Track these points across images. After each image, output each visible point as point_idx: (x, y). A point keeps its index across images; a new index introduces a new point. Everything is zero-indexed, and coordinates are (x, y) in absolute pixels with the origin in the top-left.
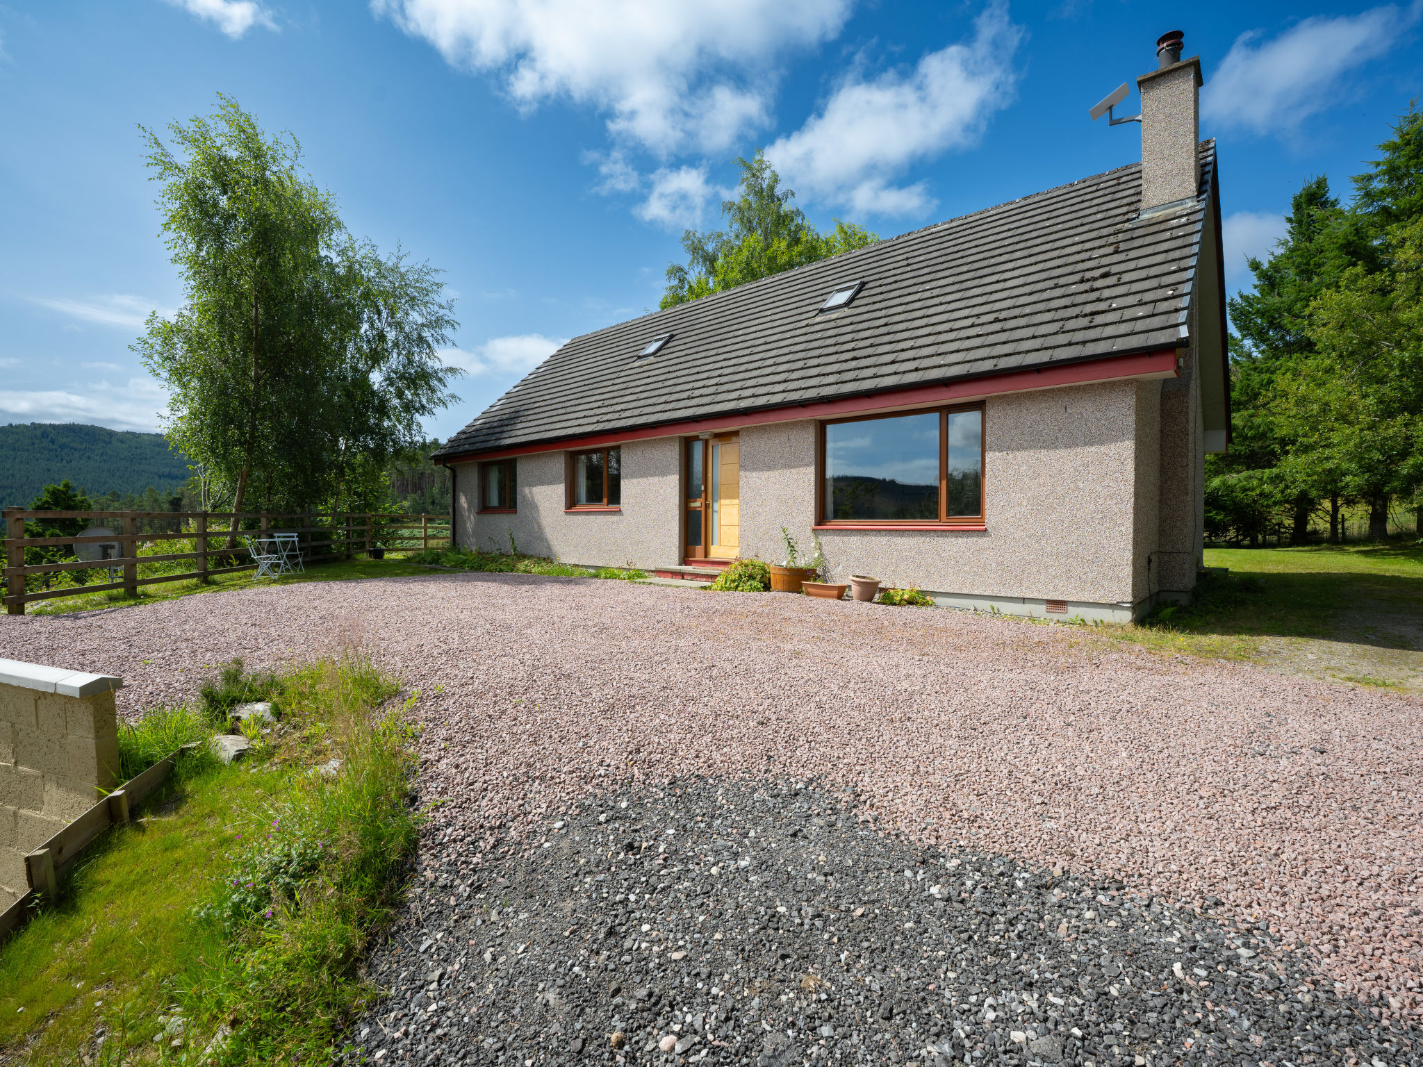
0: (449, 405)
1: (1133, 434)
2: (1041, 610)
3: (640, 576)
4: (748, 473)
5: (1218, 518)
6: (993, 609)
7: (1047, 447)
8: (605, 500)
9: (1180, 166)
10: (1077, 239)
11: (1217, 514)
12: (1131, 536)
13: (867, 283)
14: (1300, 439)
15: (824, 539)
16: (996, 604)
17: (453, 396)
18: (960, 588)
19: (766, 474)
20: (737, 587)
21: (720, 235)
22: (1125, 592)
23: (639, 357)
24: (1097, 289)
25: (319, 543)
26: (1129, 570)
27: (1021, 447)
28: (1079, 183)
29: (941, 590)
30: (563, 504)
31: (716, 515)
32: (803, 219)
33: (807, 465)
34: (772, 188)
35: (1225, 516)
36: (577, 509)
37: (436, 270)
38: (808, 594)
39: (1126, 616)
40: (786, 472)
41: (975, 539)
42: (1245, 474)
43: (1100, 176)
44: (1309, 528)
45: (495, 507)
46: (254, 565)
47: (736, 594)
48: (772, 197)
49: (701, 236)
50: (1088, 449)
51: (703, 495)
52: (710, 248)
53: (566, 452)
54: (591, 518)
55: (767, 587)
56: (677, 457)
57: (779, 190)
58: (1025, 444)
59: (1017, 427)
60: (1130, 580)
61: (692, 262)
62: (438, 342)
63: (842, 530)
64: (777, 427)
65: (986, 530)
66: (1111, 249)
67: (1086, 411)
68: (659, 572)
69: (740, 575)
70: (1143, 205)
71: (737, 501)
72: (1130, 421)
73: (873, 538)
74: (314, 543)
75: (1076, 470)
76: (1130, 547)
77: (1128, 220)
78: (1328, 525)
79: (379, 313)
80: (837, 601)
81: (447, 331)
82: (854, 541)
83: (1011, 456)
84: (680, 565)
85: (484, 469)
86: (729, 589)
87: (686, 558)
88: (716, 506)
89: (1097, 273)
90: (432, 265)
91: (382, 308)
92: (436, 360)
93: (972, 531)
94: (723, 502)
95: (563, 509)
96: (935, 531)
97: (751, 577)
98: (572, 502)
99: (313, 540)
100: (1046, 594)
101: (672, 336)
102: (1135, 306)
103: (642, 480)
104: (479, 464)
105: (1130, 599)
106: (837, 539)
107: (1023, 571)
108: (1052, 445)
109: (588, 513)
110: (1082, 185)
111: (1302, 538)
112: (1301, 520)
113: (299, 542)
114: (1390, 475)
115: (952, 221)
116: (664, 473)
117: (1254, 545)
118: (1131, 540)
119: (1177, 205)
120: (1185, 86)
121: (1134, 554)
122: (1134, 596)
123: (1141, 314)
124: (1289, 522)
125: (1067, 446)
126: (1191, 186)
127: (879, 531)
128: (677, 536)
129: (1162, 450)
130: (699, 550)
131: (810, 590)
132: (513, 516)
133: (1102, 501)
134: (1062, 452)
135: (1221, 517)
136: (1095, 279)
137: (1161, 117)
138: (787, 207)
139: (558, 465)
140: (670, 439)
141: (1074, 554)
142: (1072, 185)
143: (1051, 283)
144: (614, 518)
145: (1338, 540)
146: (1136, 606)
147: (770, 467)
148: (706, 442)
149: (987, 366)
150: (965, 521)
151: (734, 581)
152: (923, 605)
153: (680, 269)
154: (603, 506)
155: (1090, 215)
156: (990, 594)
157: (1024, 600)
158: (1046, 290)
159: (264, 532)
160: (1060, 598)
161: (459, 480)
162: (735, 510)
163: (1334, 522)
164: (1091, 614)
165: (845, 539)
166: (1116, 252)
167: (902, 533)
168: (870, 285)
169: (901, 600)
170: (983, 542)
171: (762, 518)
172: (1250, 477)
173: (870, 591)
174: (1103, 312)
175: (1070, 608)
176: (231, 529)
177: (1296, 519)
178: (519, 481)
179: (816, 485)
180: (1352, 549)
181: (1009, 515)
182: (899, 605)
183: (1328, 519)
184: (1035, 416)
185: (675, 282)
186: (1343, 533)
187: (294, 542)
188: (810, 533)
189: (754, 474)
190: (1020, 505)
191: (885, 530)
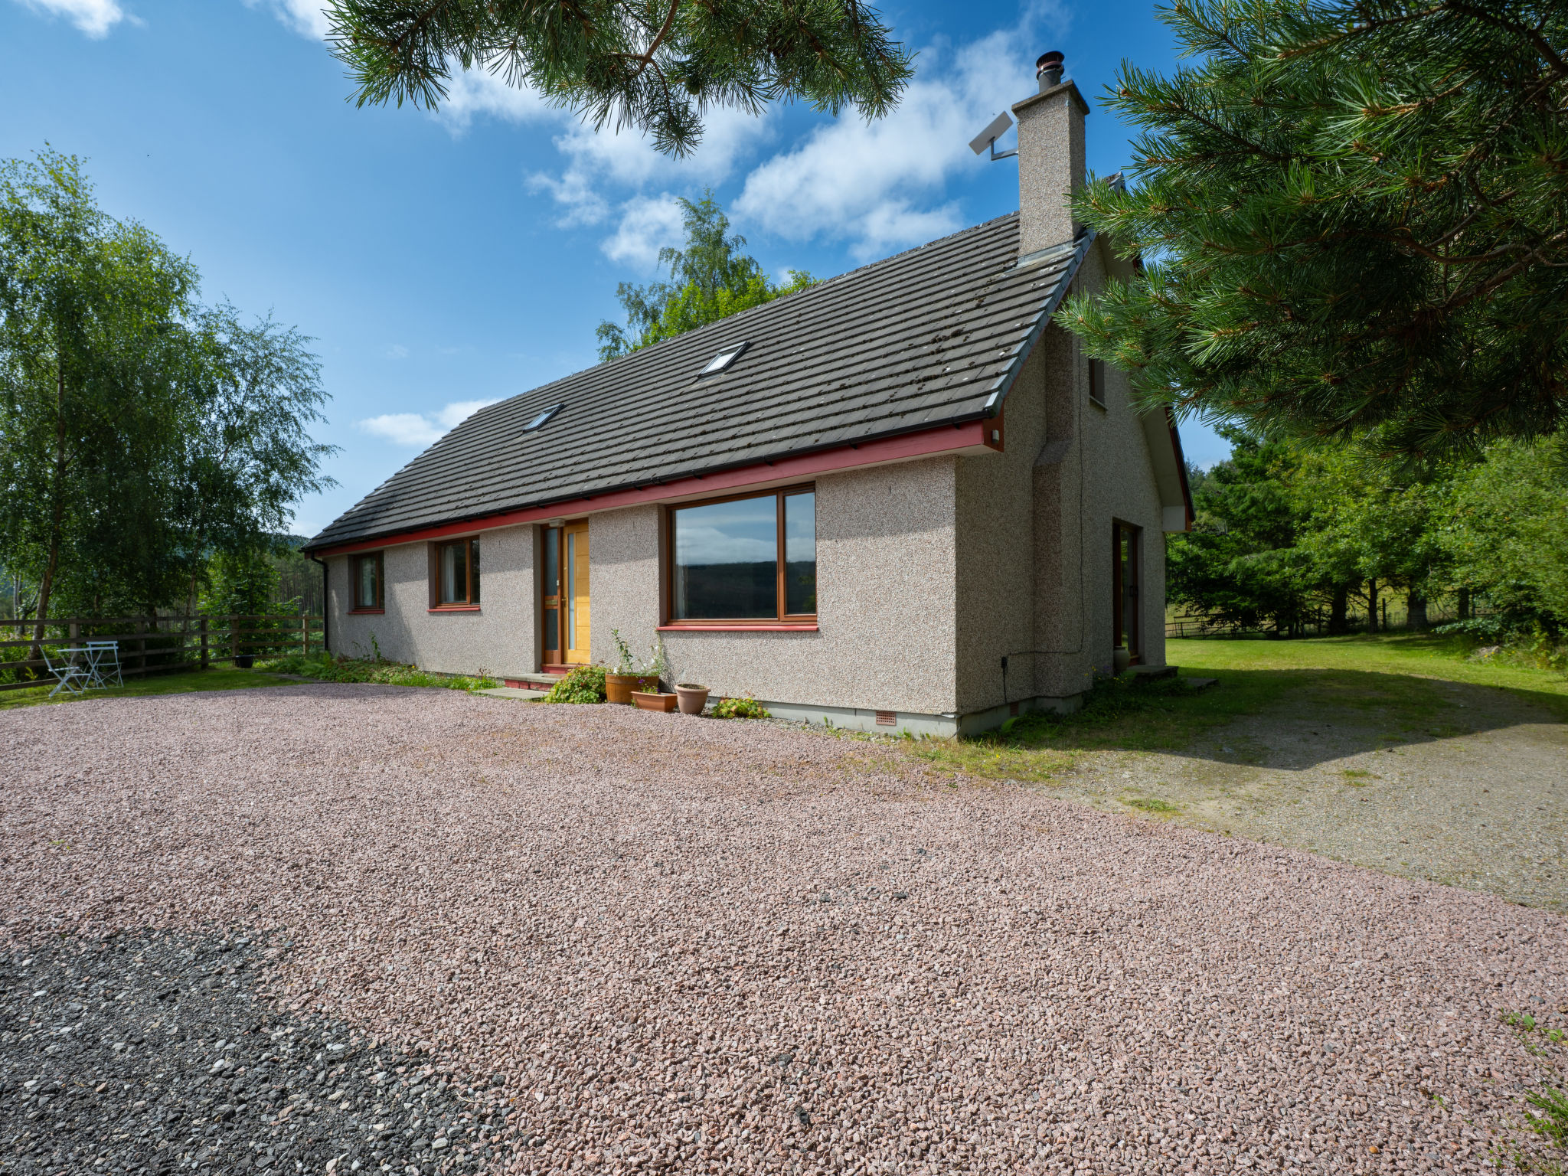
0: (324, 489)
1: (952, 519)
2: (870, 723)
3: (487, 686)
4: (597, 567)
5: (1243, 605)
6: (827, 721)
7: (873, 534)
8: (468, 598)
9: (1057, 206)
10: (953, 291)
11: (1244, 601)
12: (954, 636)
13: (753, 344)
14: (1314, 514)
15: (670, 642)
16: (830, 716)
17: (329, 480)
18: (795, 698)
19: (613, 568)
20: (568, 698)
21: (663, 287)
22: (946, 700)
23: (525, 432)
24: (943, 350)
25: (158, 651)
26: (951, 676)
27: (849, 535)
28: (984, 225)
29: (777, 700)
30: (427, 602)
31: (572, 614)
32: (758, 268)
33: (651, 556)
34: (720, 233)
35: (1251, 603)
36: (443, 608)
37: (305, 338)
38: (638, 706)
39: (949, 729)
40: (633, 565)
41: (808, 640)
42: (1264, 554)
43: (1005, 217)
44: (1349, 614)
45: (368, 607)
46: (52, 679)
47: (565, 705)
48: (718, 242)
49: (638, 289)
50: (912, 536)
51: (559, 592)
52: (650, 301)
53: (430, 543)
54: (453, 618)
55: (602, 698)
56: (531, 548)
57: (728, 235)
58: (853, 531)
59: (845, 512)
60: (953, 688)
61: (631, 320)
62: (306, 417)
63: (684, 631)
64: (624, 512)
65: (818, 630)
66: (973, 304)
67: (909, 490)
68: (510, 682)
69: (573, 685)
70: (1022, 252)
71: (588, 599)
72: (950, 504)
73: (714, 640)
74: (149, 652)
75: (901, 560)
76: (953, 649)
77: (1005, 269)
78: (1366, 612)
79: (236, 385)
80: (663, 714)
81: (316, 405)
82: (697, 643)
83: (840, 545)
84: (537, 672)
85: (356, 562)
86: (558, 700)
87: (542, 665)
88: (572, 606)
89: (948, 332)
90: (301, 331)
91: (238, 378)
92: (307, 439)
93: (806, 631)
94: (579, 599)
95: (427, 608)
96: (771, 631)
97: (586, 687)
98: (437, 600)
99: (147, 648)
100: (876, 704)
101: (562, 407)
102: (966, 369)
103: (500, 575)
104: (350, 557)
105: (954, 709)
106: (681, 641)
107: (854, 678)
108: (876, 532)
109: (450, 613)
110: (986, 229)
111: (1340, 627)
112: (1340, 606)
113: (118, 651)
114: (1405, 554)
115: (857, 271)
116: (519, 567)
117: (1293, 636)
118: (954, 641)
119: (1054, 252)
120: (1060, 115)
121: (957, 657)
122: (959, 704)
123: (966, 379)
124: (1327, 608)
125: (892, 533)
126: (1068, 230)
127: (719, 631)
128: (532, 640)
129: (1034, 534)
130: (556, 654)
131: (640, 701)
132: (381, 616)
133: (926, 596)
134: (887, 540)
135: (1246, 604)
136: (946, 338)
137: (1037, 149)
138: (736, 256)
139: (420, 558)
140: (525, 527)
141: (901, 657)
142: (977, 228)
143: (906, 344)
144: (474, 619)
145: (1374, 629)
146: (960, 718)
147: (618, 560)
148: (561, 530)
149: (808, 442)
150: (799, 619)
151: (565, 691)
152: (754, 716)
153: (613, 327)
154: (466, 606)
155: (977, 263)
156: (823, 704)
157: (856, 711)
158: (900, 351)
159: (73, 640)
160: (888, 709)
161: (331, 575)
162: (588, 609)
163: (1373, 609)
164: (918, 727)
165: (688, 641)
166: (978, 307)
167: (740, 633)
168: (755, 347)
169: (729, 712)
170: (816, 644)
171: (611, 618)
172: (1271, 558)
173: (698, 702)
174: (936, 377)
175: (899, 720)
176: (33, 638)
177: (1334, 604)
178: (386, 576)
179: (660, 579)
180: (1386, 639)
181: (839, 612)
182: (726, 717)
183: (1367, 604)
184: (862, 498)
185: (607, 342)
186: (1384, 620)
187: (112, 652)
188: (655, 635)
189: (603, 567)
190: (849, 601)
191: (725, 631)
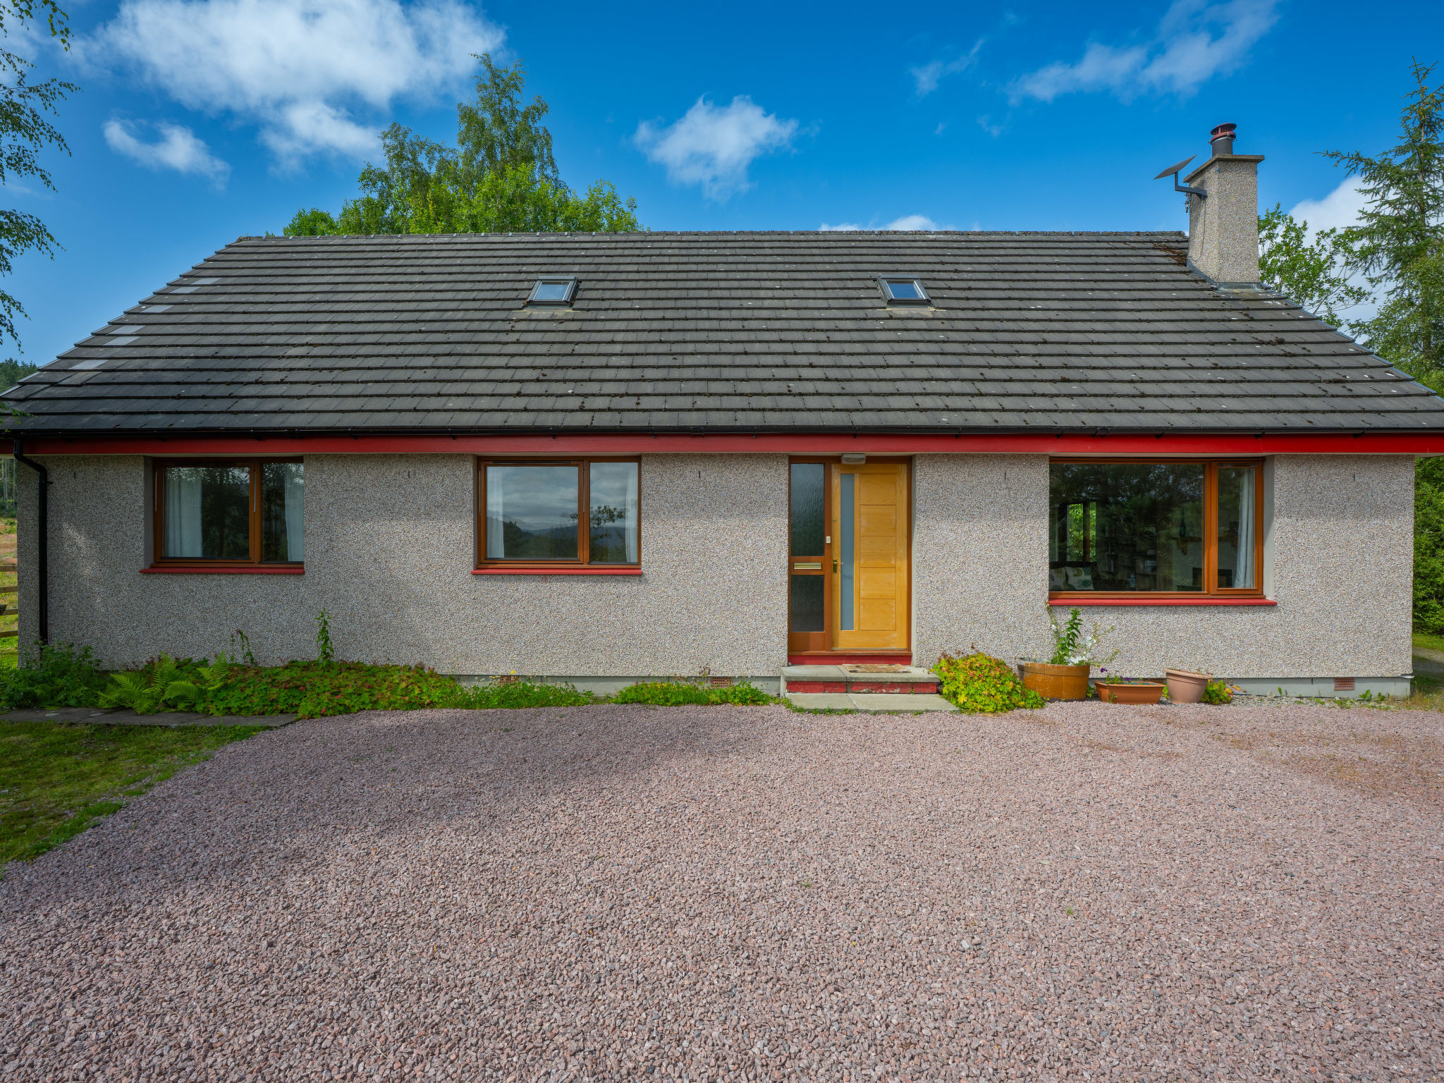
1: (1412, 510)
2: (1328, 689)
6: (1281, 691)
7: (1336, 516)
12: (1411, 608)
13: (922, 280)
16: (1284, 687)
18: (1247, 672)
19: (964, 526)
22: (1405, 664)
23: (531, 303)
26: (1408, 644)
27: (1311, 515)
30: (467, 558)
33: (1035, 517)
39: (1406, 689)
40: (1003, 525)
41: (1262, 615)
50: (1374, 521)
51: (828, 552)
56: (785, 488)
58: (1315, 511)
59: (1306, 492)
60: (1410, 653)
64: (986, 459)
65: (1275, 604)
67: (1372, 481)
72: (1410, 497)
76: (1410, 620)
82: (1110, 619)
83: (1300, 523)
85: (158, 470)
87: (790, 652)
88: (849, 571)
93: (1249, 604)
94: (864, 562)
95: (470, 569)
100: (1335, 672)
101: (576, 281)
105: (1410, 671)
107: (1313, 650)
108: (1339, 514)
116: (751, 513)
118: (1410, 613)
125: (1355, 517)
126: (1256, 273)
127: (1145, 606)
128: (783, 619)
130: (818, 637)
133: (1385, 574)
136: (1273, 344)
137: (1233, 200)
141: (1361, 628)
146: (1415, 678)
156: (1278, 676)
157: (1313, 680)
160: (1348, 676)
164: (1376, 689)
165: (1096, 617)
170: (1270, 618)
174: (1345, 381)
175: (1357, 685)
181: (1298, 587)
184: (1325, 482)
188: (1041, 610)
190: (1310, 576)
